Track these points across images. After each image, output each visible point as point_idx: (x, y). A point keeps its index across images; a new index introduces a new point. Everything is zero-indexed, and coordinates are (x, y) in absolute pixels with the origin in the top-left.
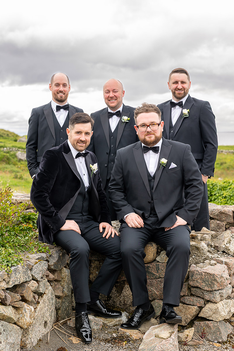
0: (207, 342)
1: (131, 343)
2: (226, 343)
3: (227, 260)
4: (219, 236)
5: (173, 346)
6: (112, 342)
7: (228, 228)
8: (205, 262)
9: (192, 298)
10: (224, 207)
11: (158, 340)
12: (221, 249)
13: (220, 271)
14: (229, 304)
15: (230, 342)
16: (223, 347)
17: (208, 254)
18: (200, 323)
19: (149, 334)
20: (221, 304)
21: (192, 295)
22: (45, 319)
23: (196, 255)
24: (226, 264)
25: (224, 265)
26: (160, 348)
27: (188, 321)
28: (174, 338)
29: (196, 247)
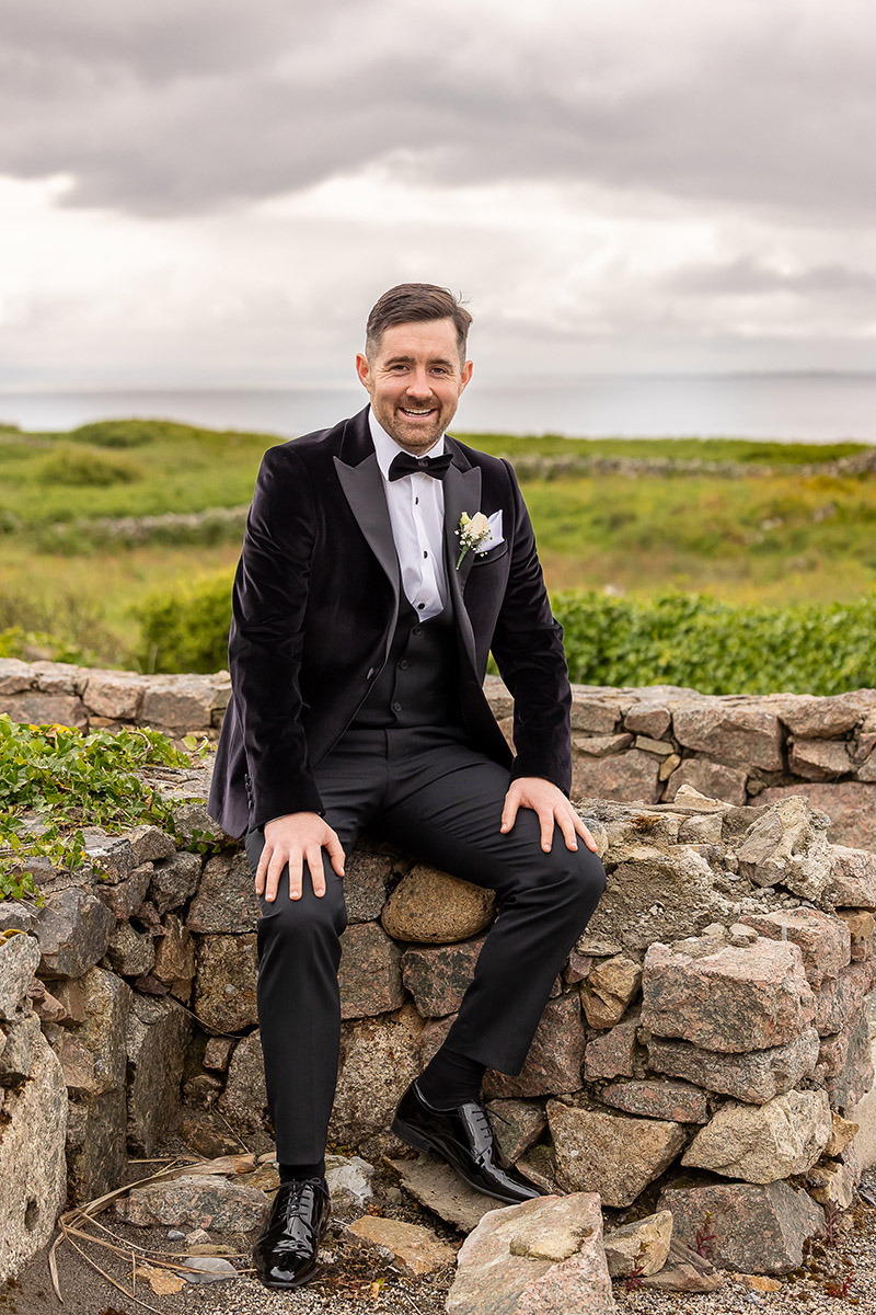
0: (722, 1272)
1: (401, 1285)
2: (800, 1274)
3: (799, 924)
4: (758, 820)
5: (590, 1291)
6: (320, 1285)
7: (760, 793)
8: (705, 930)
9: (654, 1085)
10: (736, 702)
11: (527, 1267)
12: (771, 876)
13: (774, 967)
14: (810, 1111)
15: (814, 1270)
16: (791, 1292)
17: (716, 897)
18: (686, 1196)
19: (484, 1243)
20: (780, 1110)
21: (652, 1074)
22: (31, 1191)
23: (666, 901)
24: (794, 936)
25: (786, 945)
26: (537, 1297)
27: (638, 1188)
28: (593, 1254)
29: (662, 869)
